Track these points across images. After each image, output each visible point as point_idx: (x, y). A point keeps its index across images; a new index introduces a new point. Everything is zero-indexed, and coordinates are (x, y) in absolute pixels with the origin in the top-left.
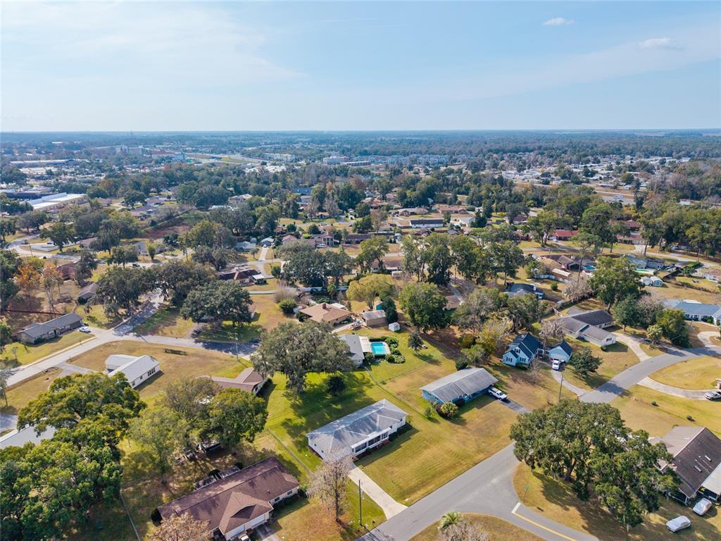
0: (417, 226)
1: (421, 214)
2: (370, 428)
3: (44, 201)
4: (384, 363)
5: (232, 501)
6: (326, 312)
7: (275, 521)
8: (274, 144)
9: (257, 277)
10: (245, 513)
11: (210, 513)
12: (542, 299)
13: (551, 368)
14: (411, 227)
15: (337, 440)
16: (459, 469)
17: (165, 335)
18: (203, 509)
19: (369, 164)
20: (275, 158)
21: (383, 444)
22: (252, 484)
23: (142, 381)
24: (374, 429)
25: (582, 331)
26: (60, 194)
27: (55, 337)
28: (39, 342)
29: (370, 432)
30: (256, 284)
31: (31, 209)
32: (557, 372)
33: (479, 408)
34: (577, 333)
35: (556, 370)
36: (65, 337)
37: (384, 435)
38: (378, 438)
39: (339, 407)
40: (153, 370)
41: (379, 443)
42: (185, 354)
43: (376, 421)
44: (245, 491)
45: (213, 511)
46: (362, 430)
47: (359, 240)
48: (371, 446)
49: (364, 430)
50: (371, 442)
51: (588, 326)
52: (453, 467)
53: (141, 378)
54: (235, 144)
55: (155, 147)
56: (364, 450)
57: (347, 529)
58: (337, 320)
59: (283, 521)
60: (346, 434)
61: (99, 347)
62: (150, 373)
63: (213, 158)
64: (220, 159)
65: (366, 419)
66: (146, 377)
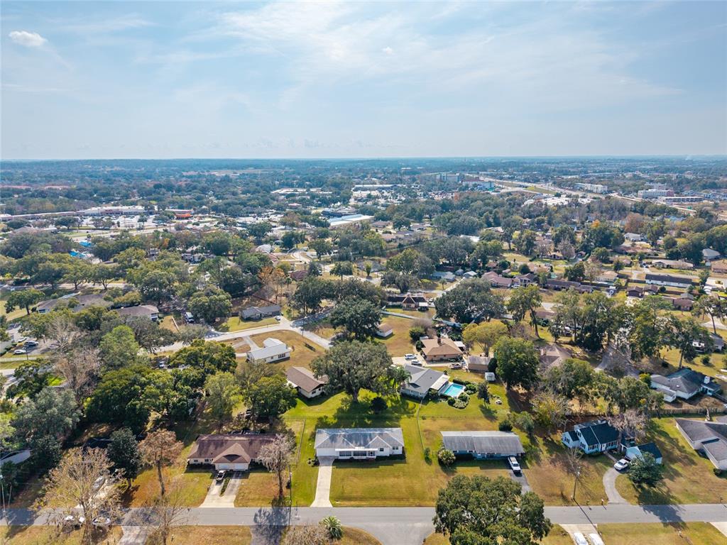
0: (652, 281)
1: (681, 269)
2: (362, 443)
3: (343, 220)
4: (444, 402)
5: (232, 448)
6: (438, 345)
7: (249, 473)
8: (603, 172)
9: (422, 304)
10: (232, 458)
11: (216, 448)
12: (713, 396)
13: (612, 466)
14: (644, 282)
15: (330, 441)
16: (402, 503)
17: (318, 334)
18: (214, 444)
19: (700, 200)
20: (586, 188)
21: (367, 460)
22: (251, 443)
23: (272, 360)
24: (365, 444)
25: (704, 443)
26: (357, 215)
27: (259, 319)
28: (249, 319)
29: (360, 445)
30: (419, 310)
31: (329, 225)
32: (617, 472)
33: (481, 468)
34: (698, 443)
35: (617, 470)
36: (265, 320)
37: (372, 453)
38: (364, 454)
39: (369, 422)
40: (284, 355)
41: (364, 457)
42: (314, 350)
43: (371, 440)
44: (243, 446)
45: (218, 449)
46: (354, 442)
47: (560, 287)
48: (356, 458)
49: (356, 443)
50: (356, 454)
51: (717, 440)
52: (399, 499)
53: (272, 358)
54: (559, 172)
55: (478, 173)
56: (348, 457)
57: (280, 498)
58: (445, 356)
59: (252, 475)
60: (340, 440)
61: (275, 331)
62: (280, 356)
63: (520, 186)
64: (526, 187)
65: (365, 436)
66: (276, 358)
